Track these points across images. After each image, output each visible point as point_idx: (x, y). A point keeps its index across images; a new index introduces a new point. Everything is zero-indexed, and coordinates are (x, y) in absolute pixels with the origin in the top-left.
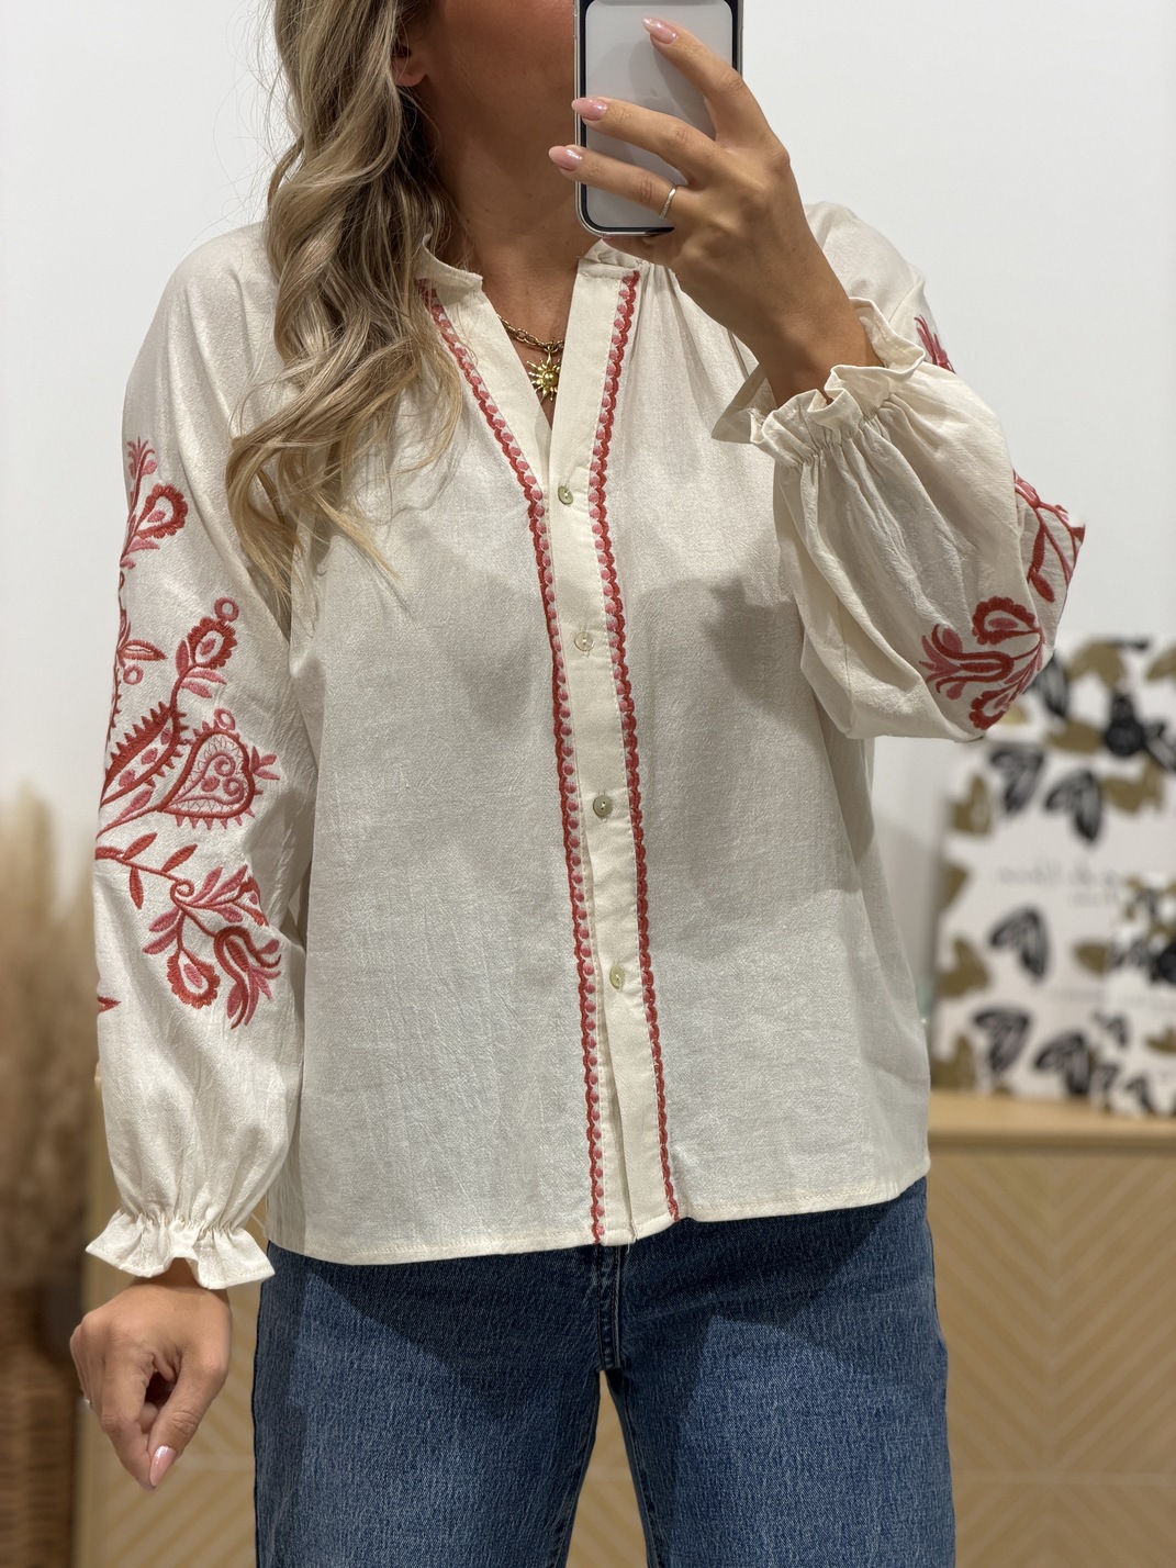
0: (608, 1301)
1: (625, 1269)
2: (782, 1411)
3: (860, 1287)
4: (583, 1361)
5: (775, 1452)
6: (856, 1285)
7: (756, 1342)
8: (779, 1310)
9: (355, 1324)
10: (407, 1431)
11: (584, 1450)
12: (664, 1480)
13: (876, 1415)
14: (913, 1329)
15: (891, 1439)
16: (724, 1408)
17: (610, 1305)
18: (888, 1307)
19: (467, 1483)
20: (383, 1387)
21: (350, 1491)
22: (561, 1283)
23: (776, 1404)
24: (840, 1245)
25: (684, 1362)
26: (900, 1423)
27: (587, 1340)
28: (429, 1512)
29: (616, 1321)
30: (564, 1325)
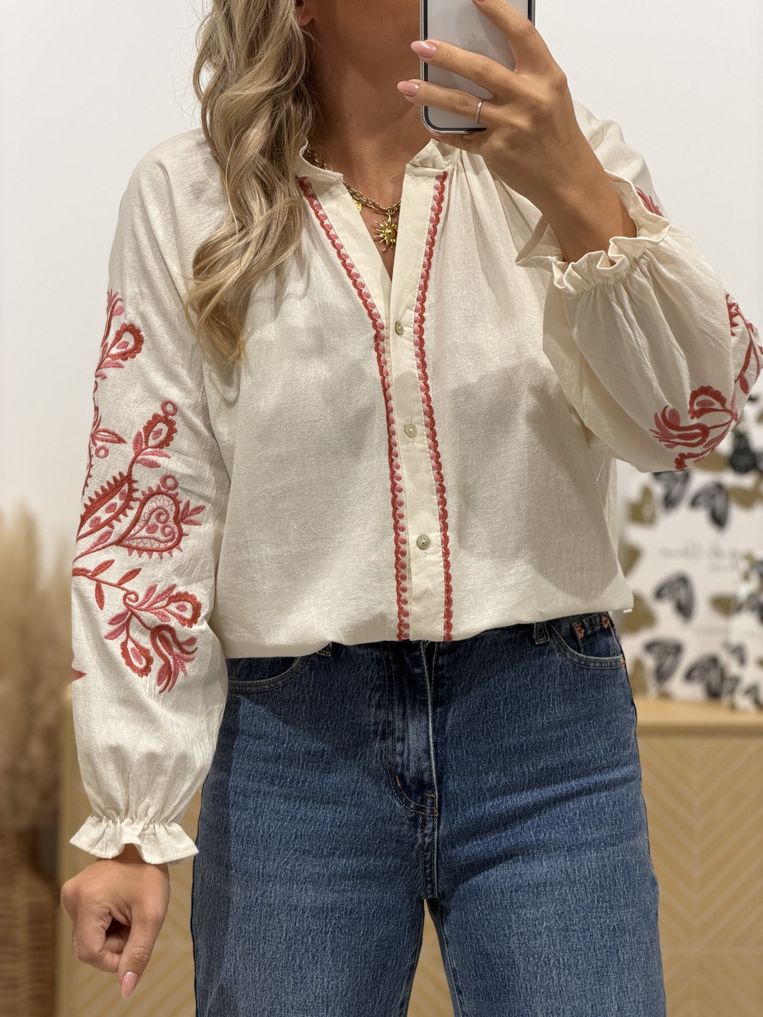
0: (429, 853)
1: (441, 831)
2: (549, 929)
3: (600, 843)
4: (412, 892)
5: (545, 957)
6: (598, 841)
7: (531, 882)
8: (545, 860)
9: (259, 872)
10: (295, 943)
11: (415, 952)
12: (470, 976)
13: (613, 930)
14: (636, 871)
15: (623, 947)
16: (510, 927)
17: (431, 856)
18: (618, 856)
19: (337, 978)
20: (278, 914)
21: (258, 985)
22: (397, 841)
23: (545, 924)
24: (586, 815)
25: (482, 896)
26: (629, 935)
27: (415, 878)
28: (312, 999)
29: (435, 867)
30: (400, 870)
